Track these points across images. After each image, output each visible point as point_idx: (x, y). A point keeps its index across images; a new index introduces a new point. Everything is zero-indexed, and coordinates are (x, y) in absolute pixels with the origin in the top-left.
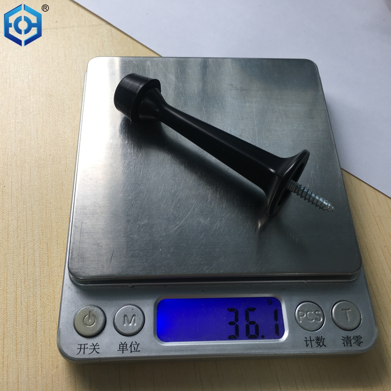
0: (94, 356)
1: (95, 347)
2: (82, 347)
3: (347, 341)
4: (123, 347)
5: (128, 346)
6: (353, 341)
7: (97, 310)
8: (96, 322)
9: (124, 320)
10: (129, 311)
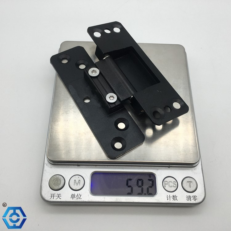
0: (58, 200)
1: (59, 196)
3: (189, 198)
4: (73, 196)
5: (76, 196)
6: (192, 198)
7: (60, 177)
8: (60, 183)
9: (74, 183)
10: (77, 178)
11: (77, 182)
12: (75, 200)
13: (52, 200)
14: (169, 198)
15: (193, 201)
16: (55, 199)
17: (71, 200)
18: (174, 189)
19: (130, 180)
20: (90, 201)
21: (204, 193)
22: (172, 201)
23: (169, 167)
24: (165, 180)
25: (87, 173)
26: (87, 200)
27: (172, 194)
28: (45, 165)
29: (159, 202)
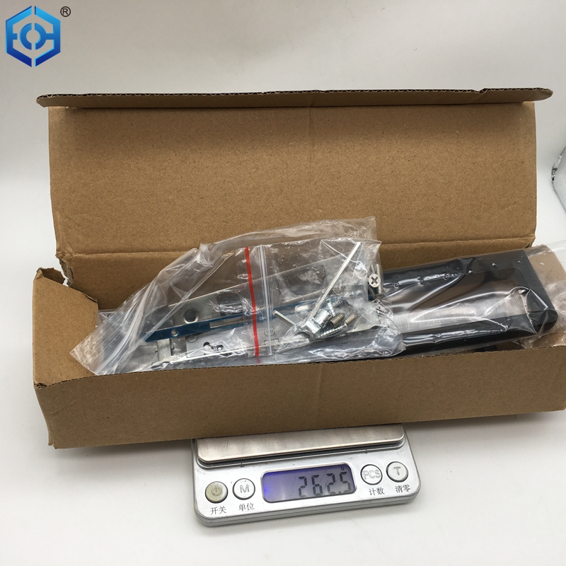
0: (223, 515)
1: (222, 509)
2: (214, 510)
3: (399, 489)
4: (242, 507)
5: (246, 506)
6: (403, 489)
7: (220, 484)
8: (221, 492)
9: (241, 488)
10: (243, 483)
11: (245, 488)
12: (245, 512)
13: (214, 516)
14: (372, 492)
15: (405, 493)
16: (219, 514)
17: (241, 513)
18: (377, 480)
19: (317, 476)
20: (267, 510)
21: (418, 480)
22: (377, 496)
23: (366, 452)
24: (364, 470)
25: (255, 473)
26: (262, 511)
27: (375, 487)
28: (196, 472)
29: (360, 500)
